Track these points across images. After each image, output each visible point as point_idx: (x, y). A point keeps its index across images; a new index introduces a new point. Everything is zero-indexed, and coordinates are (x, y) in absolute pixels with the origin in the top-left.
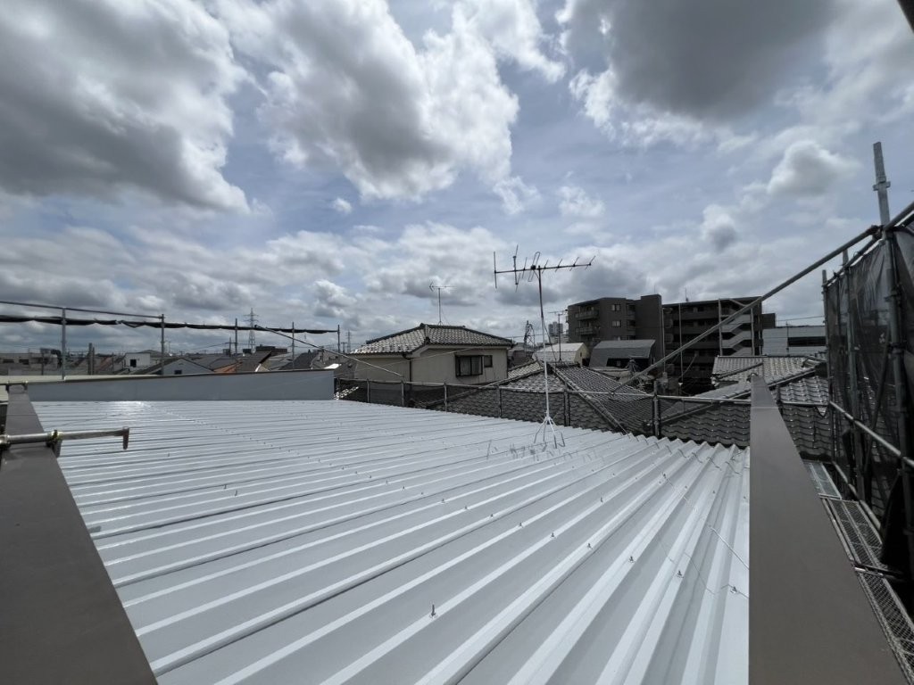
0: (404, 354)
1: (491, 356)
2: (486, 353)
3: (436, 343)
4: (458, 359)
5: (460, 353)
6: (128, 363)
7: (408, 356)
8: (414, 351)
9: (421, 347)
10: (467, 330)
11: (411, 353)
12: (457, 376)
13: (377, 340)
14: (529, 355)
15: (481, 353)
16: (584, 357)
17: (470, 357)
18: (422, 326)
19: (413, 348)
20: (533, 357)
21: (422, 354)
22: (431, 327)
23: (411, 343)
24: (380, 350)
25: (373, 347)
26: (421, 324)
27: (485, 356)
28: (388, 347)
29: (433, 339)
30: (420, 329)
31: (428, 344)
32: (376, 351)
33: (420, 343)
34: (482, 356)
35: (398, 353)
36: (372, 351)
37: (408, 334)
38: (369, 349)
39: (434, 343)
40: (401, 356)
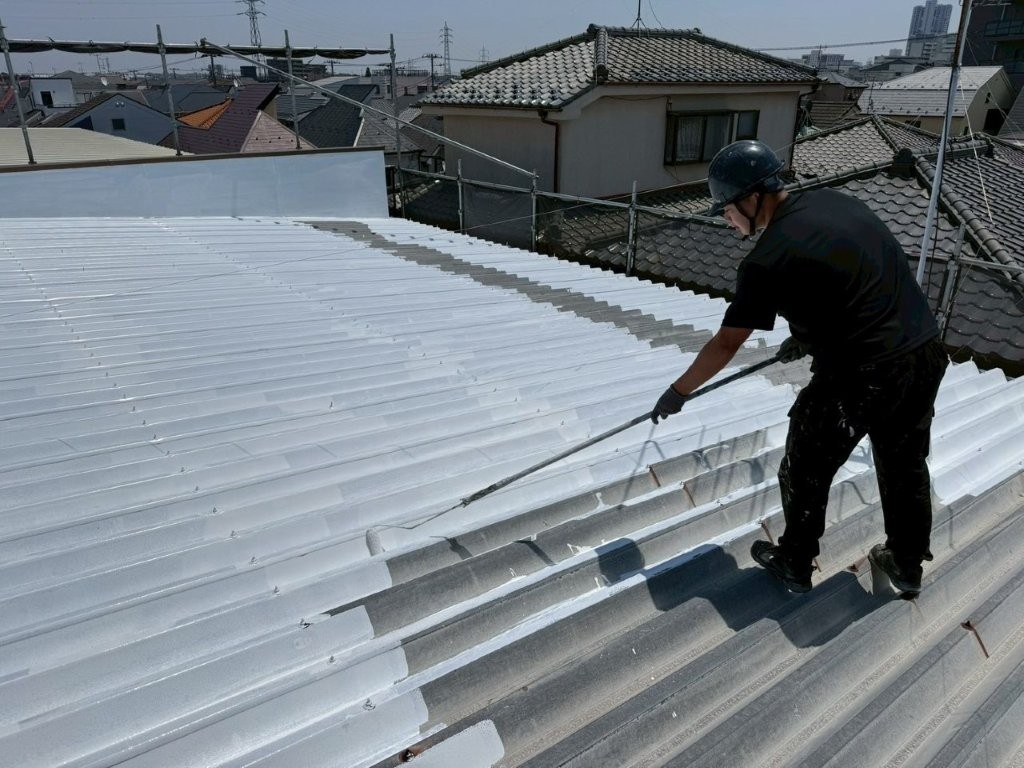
0: (543, 111)
1: (756, 114)
2: (743, 105)
3: (622, 83)
4: (673, 121)
5: (677, 107)
7: (552, 116)
8: (566, 103)
9: (585, 91)
10: (704, 41)
11: (559, 109)
12: (666, 164)
13: (487, 69)
14: (851, 96)
15: (732, 105)
16: (994, 104)
17: (705, 115)
18: (593, 33)
19: (566, 93)
20: (863, 103)
21: (585, 110)
22: (615, 33)
23: (563, 80)
24: (490, 97)
25: (476, 86)
26: (592, 26)
27: (741, 113)
28: (509, 90)
29: (616, 71)
30: (587, 41)
31: (601, 83)
32: (480, 97)
33: (583, 79)
34: (732, 113)
35: (529, 107)
36: (472, 97)
37: (558, 53)
38: (466, 92)
39: (616, 81)
40: (535, 115)
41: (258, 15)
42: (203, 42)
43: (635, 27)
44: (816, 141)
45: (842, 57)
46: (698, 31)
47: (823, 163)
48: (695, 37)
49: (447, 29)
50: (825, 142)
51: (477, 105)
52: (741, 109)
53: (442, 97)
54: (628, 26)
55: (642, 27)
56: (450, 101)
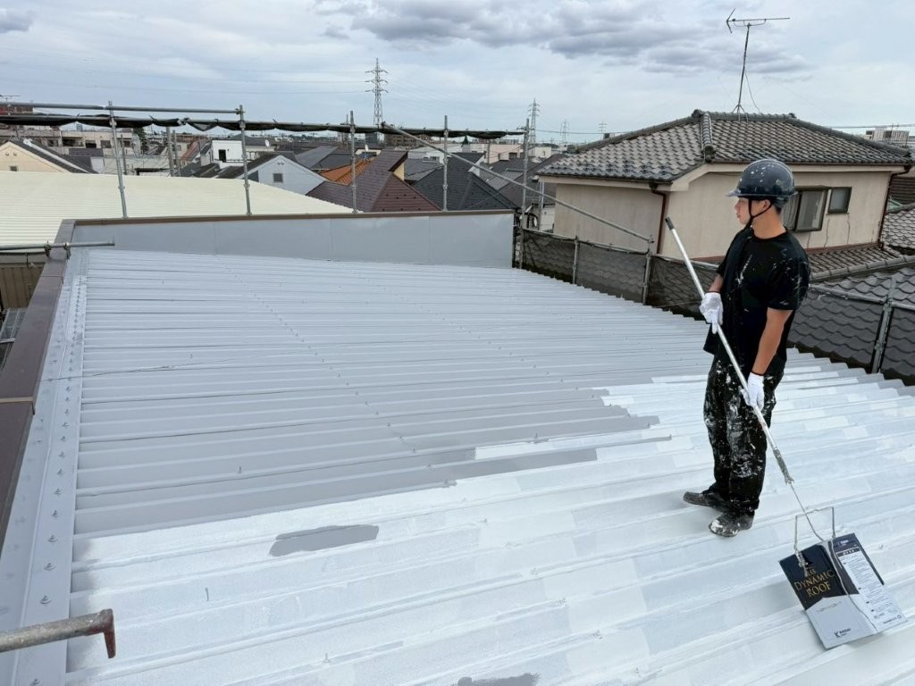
0: (654, 183)
1: (848, 191)
2: (837, 183)
3: (727, 161)
6: (216, 156)
7: (661, 188)
8: (676, 177)
9: (691, 167)
10: (798, 124)
11: (668, 182)
17: (800, 191)
18: (698, 117)
19: (675, 169)
22: (718, 118)
23: (671, 158)
24: (604, 170)
25: (589, 160)
26: (696, 111)
27: (834, 189)
28: (621, 165)
29: (722, 151)
30: (693, 124)
31: (709, 162)
32: (594, 170)
33: (692, 158)
34: (827, 189)
35: (642, 180)
36: (586, 169)
37: (665, 134)
38: (580, 165)
39: (722, 160)
40: (647, 187)
41: (381, 92)
42: (383, 124)
43: (735, 112)
44: (900, 214)
45: (908, 133)
46: (792, 115)
47: (907, 236)
48: (790, 121)
49: (535, 105)
50: (909, 215)
51: (591, 177)
52: (833, 186)
53: (559, 168)
54: (728, 111)
55: (741, 112)
56: (566, 172)
